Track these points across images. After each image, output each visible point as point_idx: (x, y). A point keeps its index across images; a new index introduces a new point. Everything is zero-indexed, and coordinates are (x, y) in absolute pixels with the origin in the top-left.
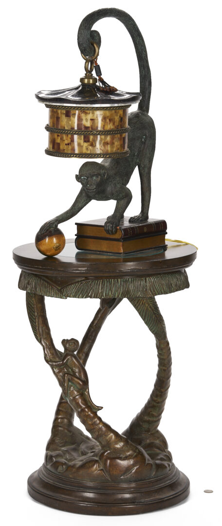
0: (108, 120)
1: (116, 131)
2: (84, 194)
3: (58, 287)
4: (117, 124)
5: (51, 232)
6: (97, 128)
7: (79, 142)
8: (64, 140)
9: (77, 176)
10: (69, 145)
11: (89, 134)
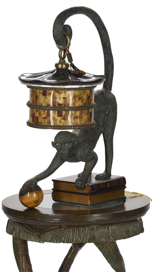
0: (77, 99)
1: (84, 107)
2: (59, 157)
3: (37, 233)
4: (85, 102)
5: (31, 188)
6: (69, 105)
7: (54, 116)
8: (42, 115)
9: (52, 142)
10: (46, 118)
11: (62, 110)
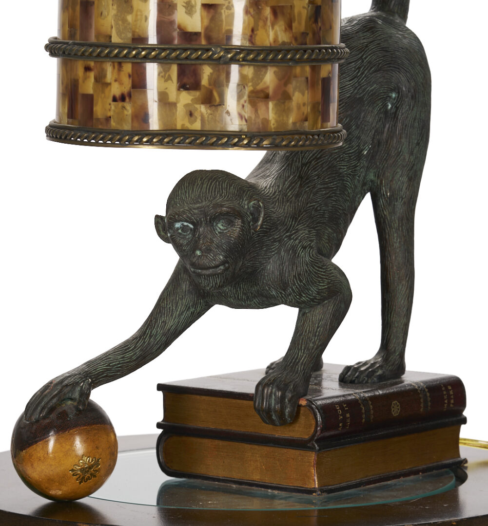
0: (267, 11)
1: (297, 51)
2: (185, 286)
4: (302, 28)
5: (64, 415)
6: (229, 36)
7: (162, 90)
8: (110, 84)
9: (158, 219)
10: (127, 99)
11: (198, 58)
